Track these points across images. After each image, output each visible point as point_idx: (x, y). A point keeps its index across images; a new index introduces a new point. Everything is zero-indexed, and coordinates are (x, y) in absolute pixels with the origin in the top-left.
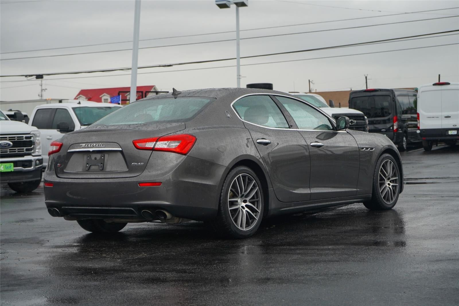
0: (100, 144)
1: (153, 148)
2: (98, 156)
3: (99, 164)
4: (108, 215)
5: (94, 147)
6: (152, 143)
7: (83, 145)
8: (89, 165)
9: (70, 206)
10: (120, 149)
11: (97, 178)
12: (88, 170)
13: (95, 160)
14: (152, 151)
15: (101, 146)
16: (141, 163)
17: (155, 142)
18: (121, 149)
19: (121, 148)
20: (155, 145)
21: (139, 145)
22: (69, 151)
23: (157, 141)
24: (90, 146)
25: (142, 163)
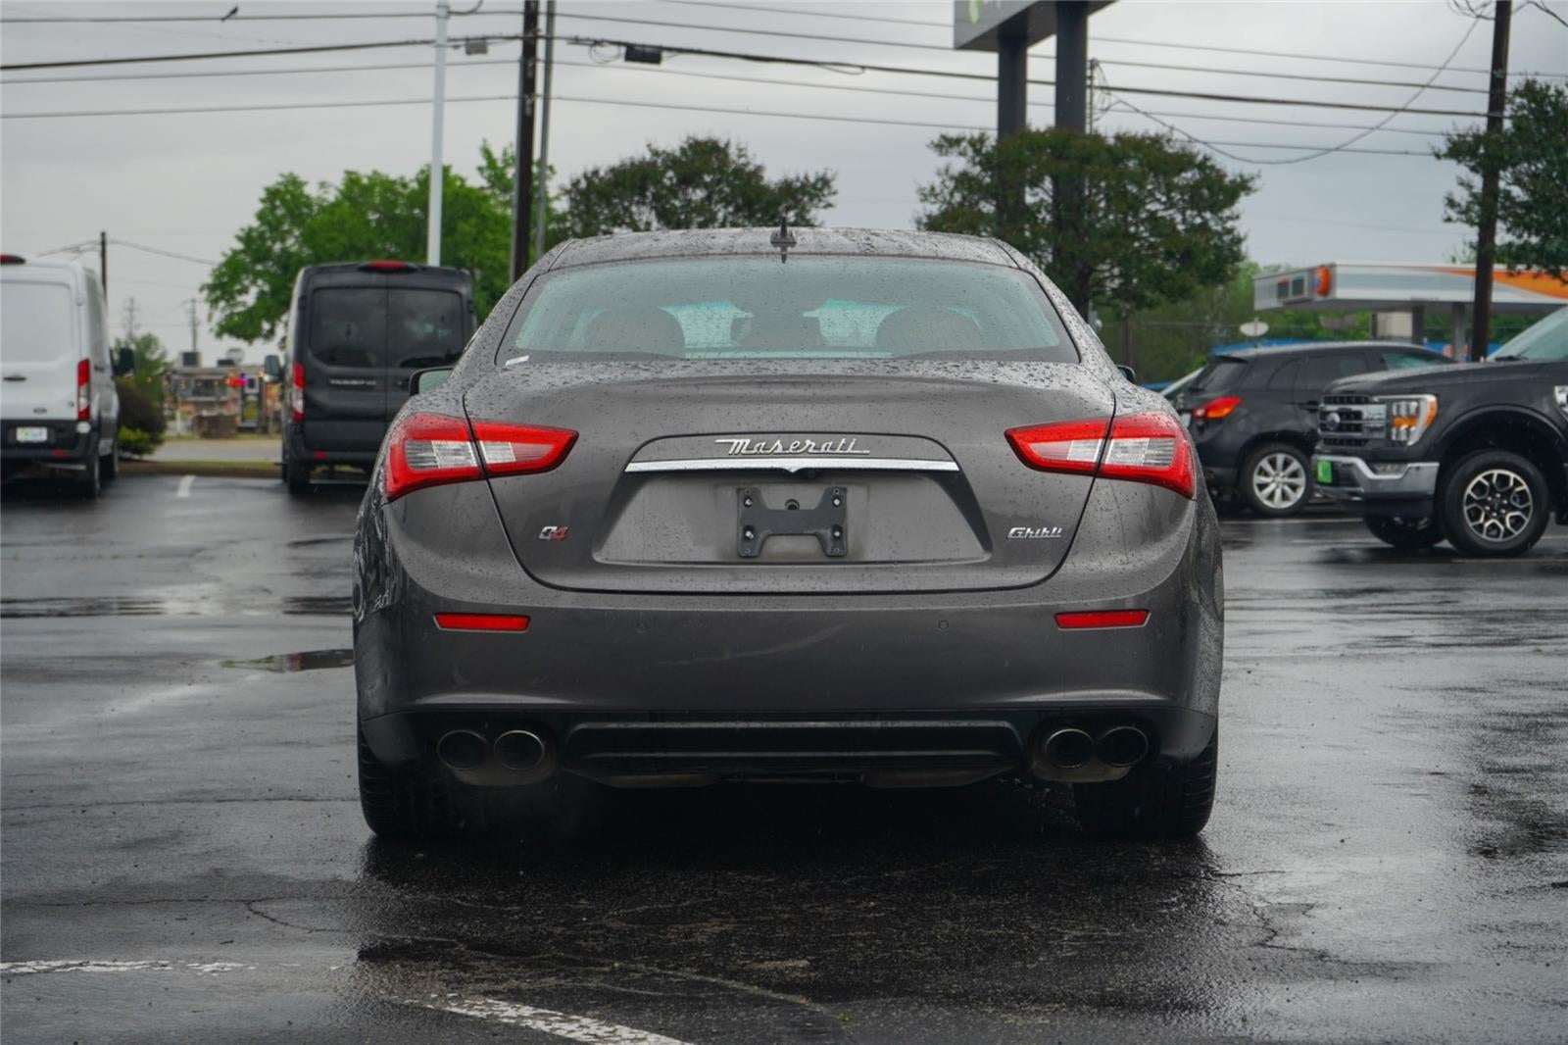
0: (843, 441)
1: (1099, 463)
2: (810, 497)
3: (822, 531)
4: (845, 754)
5: (806, 451)
6: (1092, 442)
7: (736, 441)
8: (761, 536)
9: (643, 720)
10: (952, 466)
11: (818, 589)
12: (747, 555)
13: (792, 512)
14: (1090, 479)
15: (849, 450)
16: (1050, 529)
17: (1100, 441)
18: (954, 464)
19: (955, 460)
20: (1103, 452)
21: (1042, 449)
22: (632, 467)
23: (1107, 438)
24: (780, 450)
25: (1055, 529)
